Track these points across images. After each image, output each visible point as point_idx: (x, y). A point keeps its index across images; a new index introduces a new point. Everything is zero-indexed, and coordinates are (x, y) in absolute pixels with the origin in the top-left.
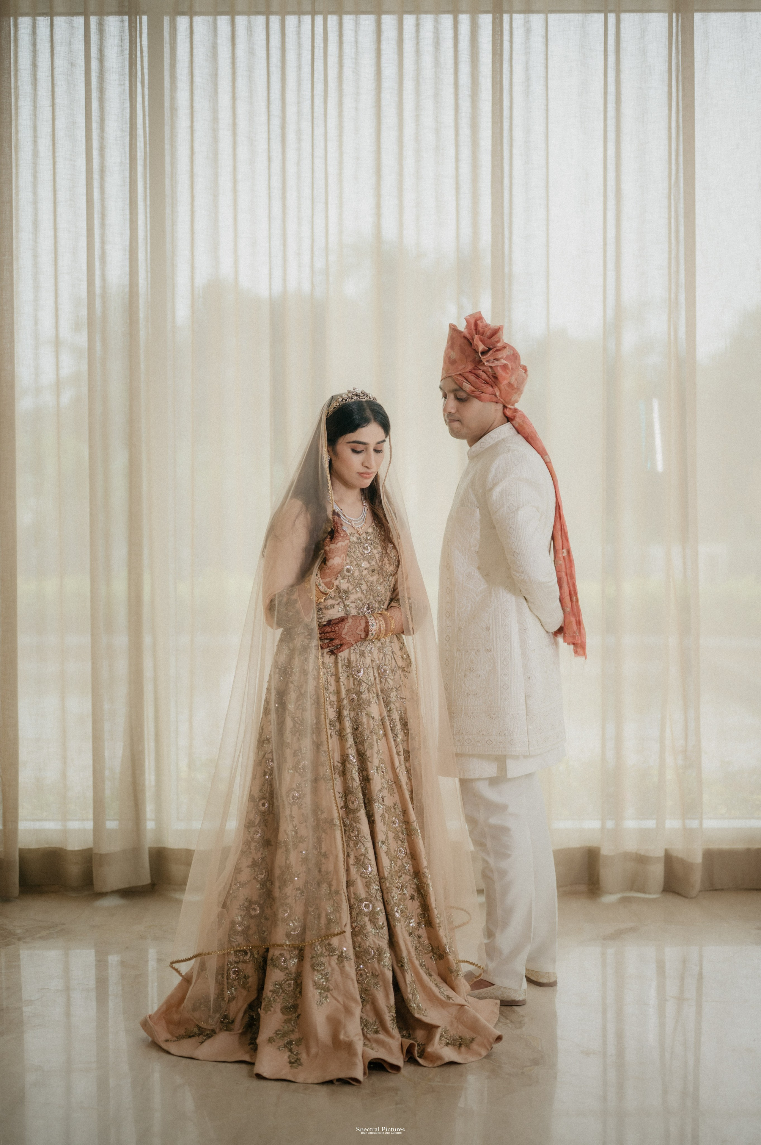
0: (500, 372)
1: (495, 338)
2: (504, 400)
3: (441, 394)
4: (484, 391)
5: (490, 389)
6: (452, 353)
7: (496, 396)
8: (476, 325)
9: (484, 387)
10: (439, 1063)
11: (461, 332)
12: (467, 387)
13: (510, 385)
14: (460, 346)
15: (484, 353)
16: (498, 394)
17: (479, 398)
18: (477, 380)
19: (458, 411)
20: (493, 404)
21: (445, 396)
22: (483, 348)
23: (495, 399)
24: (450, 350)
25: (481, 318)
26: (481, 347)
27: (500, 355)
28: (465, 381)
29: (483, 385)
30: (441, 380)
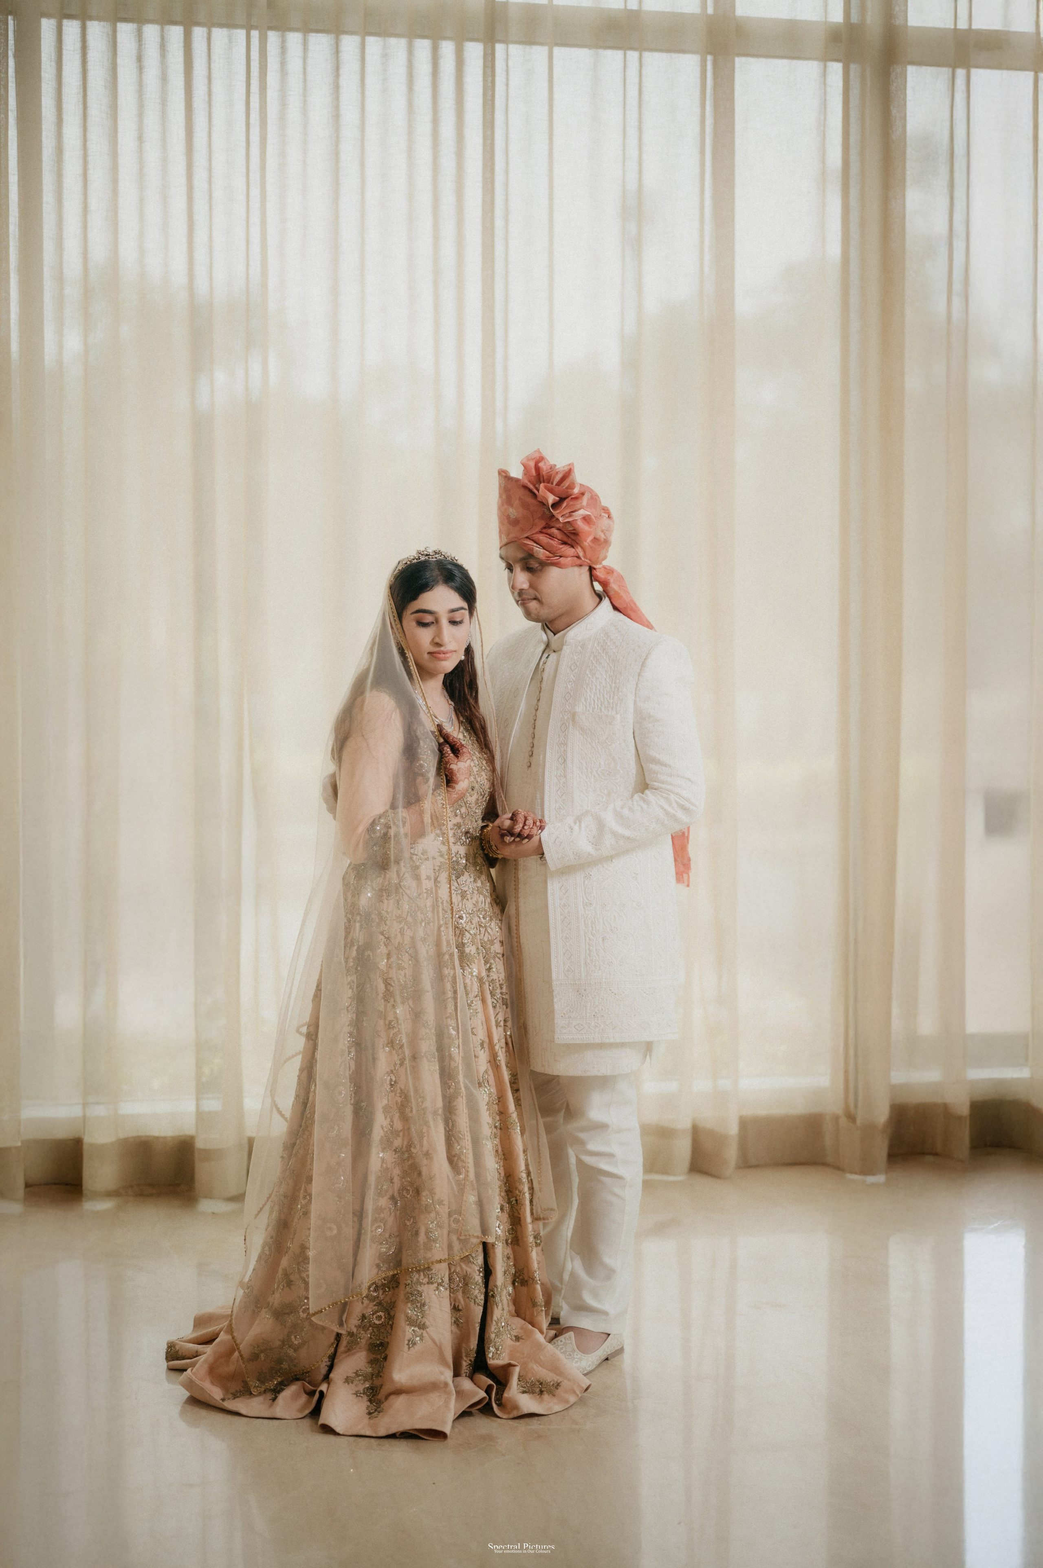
0: (581, 525)
1: (566, 483)
2: (590, 560)
3: (503, 565)
4: (564, 554)
5: (569, 551)
6: (511, 510)
7: (578, 557)
8: (537, 469)
9: (563, 550)
10: (515, 1413)
11: (517, 480)
12: (540, 553)
13: (596, 540)
14: (520, 499)
15: (555, 505)
16: (581, 554)
17: (556, 565)
18: (551, 542)
19: (532, 586)
20: (576, 569)
21: (510, 568)
22: (554, 499)
23: (578, 562)
24: (506, 506)
25: (542, 459)
26: (551, 499)
27: (578, 504)
28: (535, 545)
29: (561, 546)
30: (501, 548)
